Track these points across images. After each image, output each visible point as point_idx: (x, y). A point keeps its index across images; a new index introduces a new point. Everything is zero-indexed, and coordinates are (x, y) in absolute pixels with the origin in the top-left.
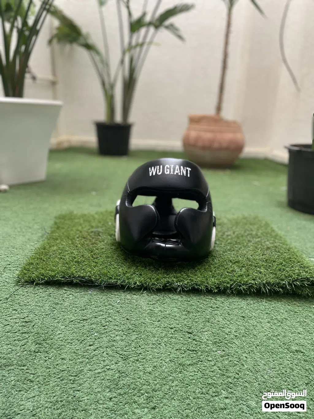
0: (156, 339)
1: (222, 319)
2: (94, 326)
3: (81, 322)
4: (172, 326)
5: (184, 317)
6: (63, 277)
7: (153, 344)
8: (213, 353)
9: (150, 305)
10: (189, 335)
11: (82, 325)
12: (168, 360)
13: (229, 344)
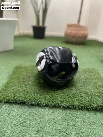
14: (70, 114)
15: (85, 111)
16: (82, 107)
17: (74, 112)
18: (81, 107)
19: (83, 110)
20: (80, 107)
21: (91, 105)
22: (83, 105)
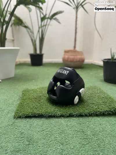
1: (93, 126)
6: (32, 114)
9: (66, 123)
10: (83, 133)
11: (43, 132)
14: (83, 120)
15: (95, 117)
17: (86, 119)
20: (90, 114)
21: (99, 111)
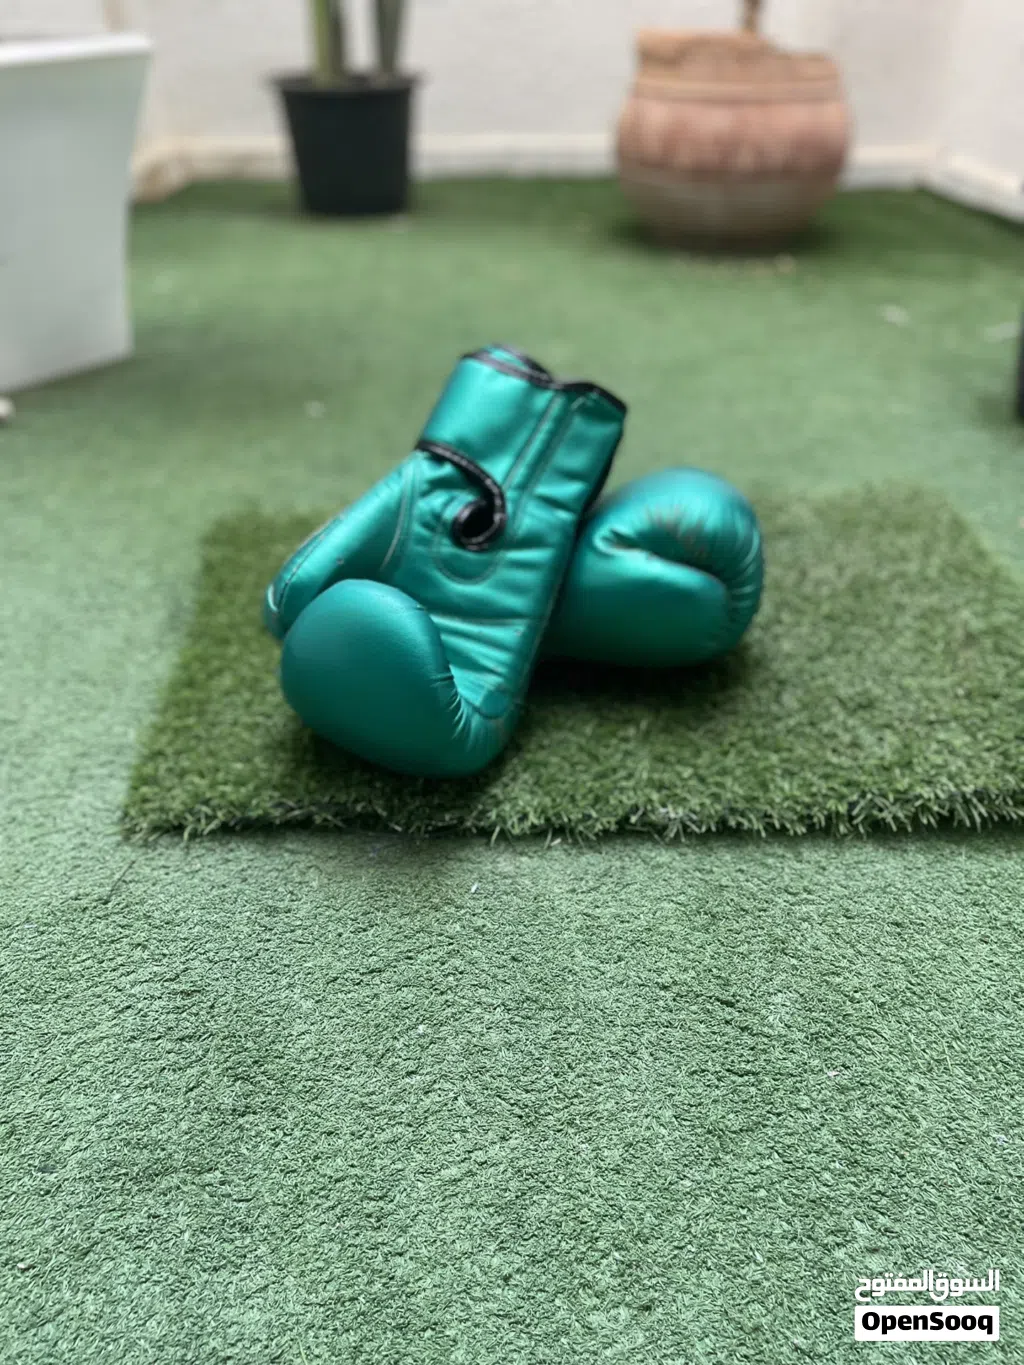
0: (620, 1033)
1: (826, 939)
2: (408, 995)
3: (365, 979)
4: (665, 979)
5: (699, 937)
6: (280, 805)
7: (614, 1056)
8: (811, 1079)
9: (581, 897)
10: (727, 1013)
11: (368, 992)
12: (668, 1113)
13: (862, 1041)
14: (742, 877)
15: (859, 844)
16: (832, 818)
17: (770, 861)
18: (828, 818)
19: (839, 840)
20: (820, 818)
21: (903, 798)
22: (841, 798)
